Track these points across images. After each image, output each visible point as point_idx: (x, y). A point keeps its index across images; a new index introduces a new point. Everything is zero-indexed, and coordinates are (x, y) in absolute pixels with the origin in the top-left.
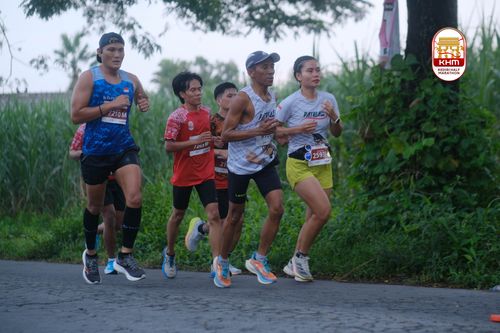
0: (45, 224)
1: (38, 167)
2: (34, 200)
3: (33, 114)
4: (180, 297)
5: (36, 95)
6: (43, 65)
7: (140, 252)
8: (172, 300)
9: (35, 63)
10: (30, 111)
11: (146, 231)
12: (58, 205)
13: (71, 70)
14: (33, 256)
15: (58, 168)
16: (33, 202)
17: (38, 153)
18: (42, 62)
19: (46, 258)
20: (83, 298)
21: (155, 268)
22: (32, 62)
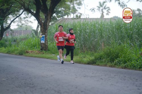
0: (92, 55)
1: (91, 39)
2: (90, 48)
3: (90, 24)
4: (129, 77)
5: (91, 19)
6: (93, 11)
7: (119, 64)
8: (127, 78)
9: (91, 10)
10: (89, 23)
11: (121, 58)
12: (96, 49)
13: (101, 12)
14: (89, 63)
15: (96, 39)
16: (89, 49)
17: (91, 35)
18: (93, 9)
19: (92, 64)
20: (102, 75)
21: (122, 68)
22: (90, 10)
